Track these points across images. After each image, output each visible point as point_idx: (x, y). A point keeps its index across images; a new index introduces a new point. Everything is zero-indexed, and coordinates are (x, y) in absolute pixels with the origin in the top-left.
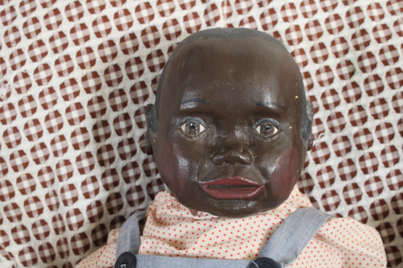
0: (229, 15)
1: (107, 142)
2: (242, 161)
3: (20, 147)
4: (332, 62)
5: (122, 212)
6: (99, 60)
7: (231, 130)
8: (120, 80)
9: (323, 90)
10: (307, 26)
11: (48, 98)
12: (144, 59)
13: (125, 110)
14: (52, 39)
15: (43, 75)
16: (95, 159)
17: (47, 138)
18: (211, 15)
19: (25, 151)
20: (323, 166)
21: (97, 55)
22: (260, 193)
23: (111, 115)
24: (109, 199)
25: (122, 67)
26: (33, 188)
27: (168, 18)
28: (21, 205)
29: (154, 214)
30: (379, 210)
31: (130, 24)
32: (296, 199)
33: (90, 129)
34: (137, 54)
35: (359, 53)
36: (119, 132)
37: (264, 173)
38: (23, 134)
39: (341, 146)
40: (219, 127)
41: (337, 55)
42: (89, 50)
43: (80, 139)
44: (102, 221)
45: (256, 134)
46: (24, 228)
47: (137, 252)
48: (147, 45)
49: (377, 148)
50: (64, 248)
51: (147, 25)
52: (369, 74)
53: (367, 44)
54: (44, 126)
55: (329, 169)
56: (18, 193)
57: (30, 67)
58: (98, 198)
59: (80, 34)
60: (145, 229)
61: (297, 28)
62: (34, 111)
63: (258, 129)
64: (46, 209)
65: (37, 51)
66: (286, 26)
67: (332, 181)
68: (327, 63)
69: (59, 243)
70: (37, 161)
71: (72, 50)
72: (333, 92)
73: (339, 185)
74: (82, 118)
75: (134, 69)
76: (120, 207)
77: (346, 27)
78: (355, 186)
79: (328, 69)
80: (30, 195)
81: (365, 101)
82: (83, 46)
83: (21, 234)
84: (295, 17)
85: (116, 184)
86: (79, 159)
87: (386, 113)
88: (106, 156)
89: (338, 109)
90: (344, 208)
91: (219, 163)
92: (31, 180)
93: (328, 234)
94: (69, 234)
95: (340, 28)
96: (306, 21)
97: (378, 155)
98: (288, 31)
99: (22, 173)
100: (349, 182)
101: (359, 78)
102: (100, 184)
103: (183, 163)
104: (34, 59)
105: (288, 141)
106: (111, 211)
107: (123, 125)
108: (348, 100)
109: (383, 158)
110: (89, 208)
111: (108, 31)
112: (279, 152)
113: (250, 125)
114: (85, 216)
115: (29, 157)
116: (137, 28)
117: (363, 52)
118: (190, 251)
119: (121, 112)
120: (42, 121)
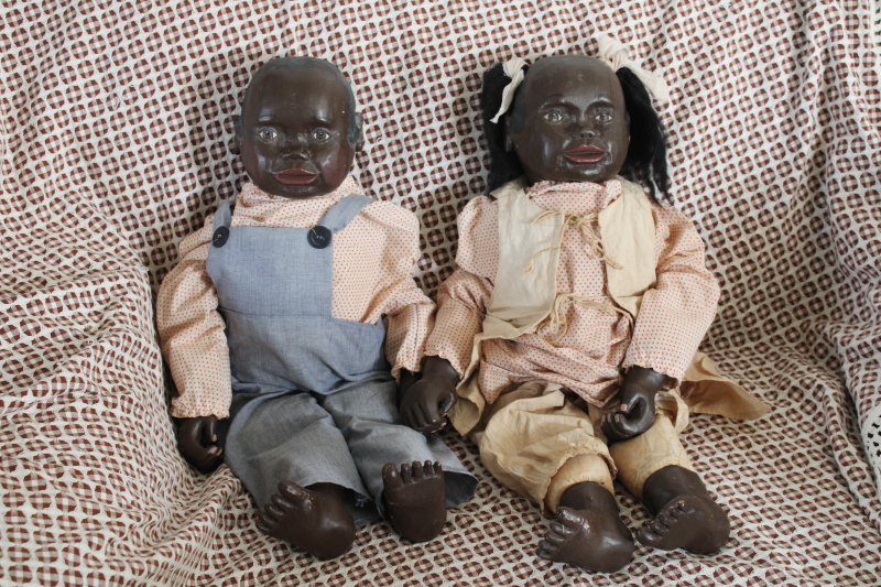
0: (303, 37)
1: (202, 145)
2: (302, 158)
3: (129, 149)
4: (388, 78)
5: (214, 204)
6: (193, 77)
7: (295, 137)
8: (211, 93)
9: (380, 101)
10: (368, 47)
11: (152, 109)
12: (231, 76)
13: (216, 119)
14: (154, 59)
15: (147, 89)
16: (192, 159)
17: (152, 142)
18: (287, 39)
19: (134, 153)
20: (380, 164)
21: (192, 72)
22: (316, 181)
23: (204, 123)
24: (204, 193)
25: (213, 82)
26: (140, 183)
27: (251, 41)
28: (131, 197)
29: (242, 201)
30: (425, 200)
31: (219, 47)
32: (349, 185)
33: (187, 134)
34: (225, 72)
35: (410, 71)
36: (211, 137)
37: (319, 167)
38: (131, 138)
39: (395, 148)
40: (286, 133)
41: (392, 72)
42: (185, 69)
43: (180, 142)
44: (199, 210)
45: (314, 139)
46: (133, 217)
47: (229, 225)
48: (233, 64)
49: (423, 150)
50: (168, 232)
51: (233, 47)
52: (418, 89)
53: (416, 63)
54: (149, 132)
55: (385, 167)
56: (128, 188)
57: (136, 82)
58: (195, 191)
59: (177, 55)
60: (236, 211)
61: (359, 49)
62: (140, 119)
63: (315, 135)
64: (152, 200)
65: (142, 69)
66: (350, 47)
67: (388, 177)
68: (384, 79)
69: (163, 229)
70: (144, 161)
71: (171, 69)
72: (389, 103)
73: (393, 180)
74: (181, 125)
75: (223, 84)
76: (213, 199)
77: (401, 48)
78: (406, 181)
79: (384, 84)
80: (138, 189)
81: (414, 111)
82: (180, 65)
83: (130, 222)
84: (358, 40)
85: (209, 180)
86: (179, 159)
87: (430, 121)
88: (201, 156)
89: (393, 117)
90: (397, 198)
91: (286, 159)
92: (139, 177)
93: (370, 213)
94: (172, 220)
95: (396, 49)
96: (367, 43)
97: (424, 155)
98: (351, 52)
99: (131, 171)
100: (401, 178)
101: (410, 91)
102: (197, 179)
103: (262, 159)
104: (139, 76)
105: (337, 144)
106: (206, 202)
107: (214, 131)
108: (400, 110)
109: (428, 158)
110: (188, 199)
111: (201, 53)
112: (329, 152)
113: (309, 132)
114: (185, 205)
115: (137, 157)
116: (225, 50)
117: (413, 70)
118: (268, 222)
119: (213, 120)
120: (147, 127)
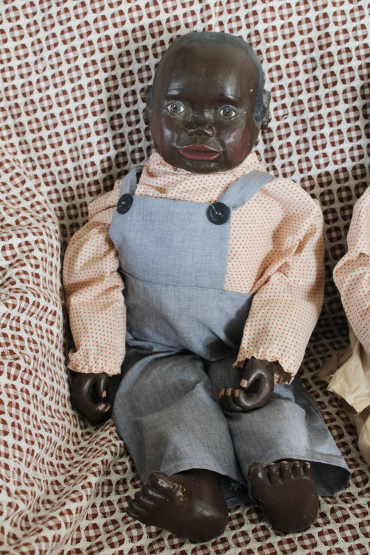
0: (221, 13)
1: (118, 112)
2: (207, 134)
3: (51, 111)
4: (300, 58)
5: (126, 168)
6: (115, 46)
7: (202, 112)
8: (130, 63)
9: (290, 81)
10: (282, 27)
11: (75, 74)
12: (150, 48)
13: (133, 88)
14: (79, 27)
15: (71, 55)
16: (108, 124)
17: (72, 105)
18: (206, 14)
19: (55, 115)
20: (284, 142)
21: (113, 42)
22: (219, 158)
23: (122, 91)
24: (117, 156)
25: (133, 53)
26: (60, 144)
27: (171, 14)
28: (51, 156)
29: (148, 169)
30: (324, 179)
31: (140, 18)
32: (251, 162)
33: (105, 101)
34: (144, 43)
35: (321, 52)
36: (127, 105)
37: (222, 143)
38: (54, 101)
39: (300, 127)
40: (194, 109)
41: (304, 52)
42: (108, 38)
43: (97, 108)
44: (111, 172)
45: (220, 116)
46: (52, 174)
47: (134, 194)
48: (153, 36)
49: (327, 130)
50: (82, 191)
51: (154, 20)
52: (328, 70)
53: (329, 45)
54: (70, 96)
55: (289, 145)
56: (48, 147)
57: (61, 48)
58: (109, 154)
59: (101, 24)
60: (141, 179)
61: (274, 28)
62: (63, 83)
63: (222, 112)
64: (69, 160)
65: (67, 36)
66: (265, 26)
67: (290, 154)
68: (296, 59)
69: (78, 187)
70: (64, 123)
71: (94, 37)
72: (298, 83)
73: (295, 158)
74: (100, 92)
75: (142, 55)
76: (125, 163)
77: (315, 29)
78: (307, 159)
79: (295, 64)
80: (57, 149)
81: (322, 92)
82: (103, 34)
83: (49, 179)
84: (273, 19)
85: (123, 145)
86: (96, 123)
87: (337, 103)
88: (116, 122)
89: (300, 97)
90: (298, 176)
91: (191, 134)
92: (59, 137)
93: (270, 189)
94: (86, 180)
95: (310, 30)
96: (282, 22)
97: (327, 136)
98: (266, 31)
99: (52, 131)
100: (303, 156)
101: (319, 73)
102: (111, 144)
103: (167, 132)
104: (65, 42)
105: (243, 122)
106: (118, 165)
107: (130, 99)
108: (309, 90)
109: (331, 139)
110: (102, 162)
111: (123, 23)
113: (216, 109)
114: (98, 167)
115: (58, 119)
116: (146, 22)
117: (325, 51)
118: (169, 195)
119: (130, 89)
120: (69, 92)
